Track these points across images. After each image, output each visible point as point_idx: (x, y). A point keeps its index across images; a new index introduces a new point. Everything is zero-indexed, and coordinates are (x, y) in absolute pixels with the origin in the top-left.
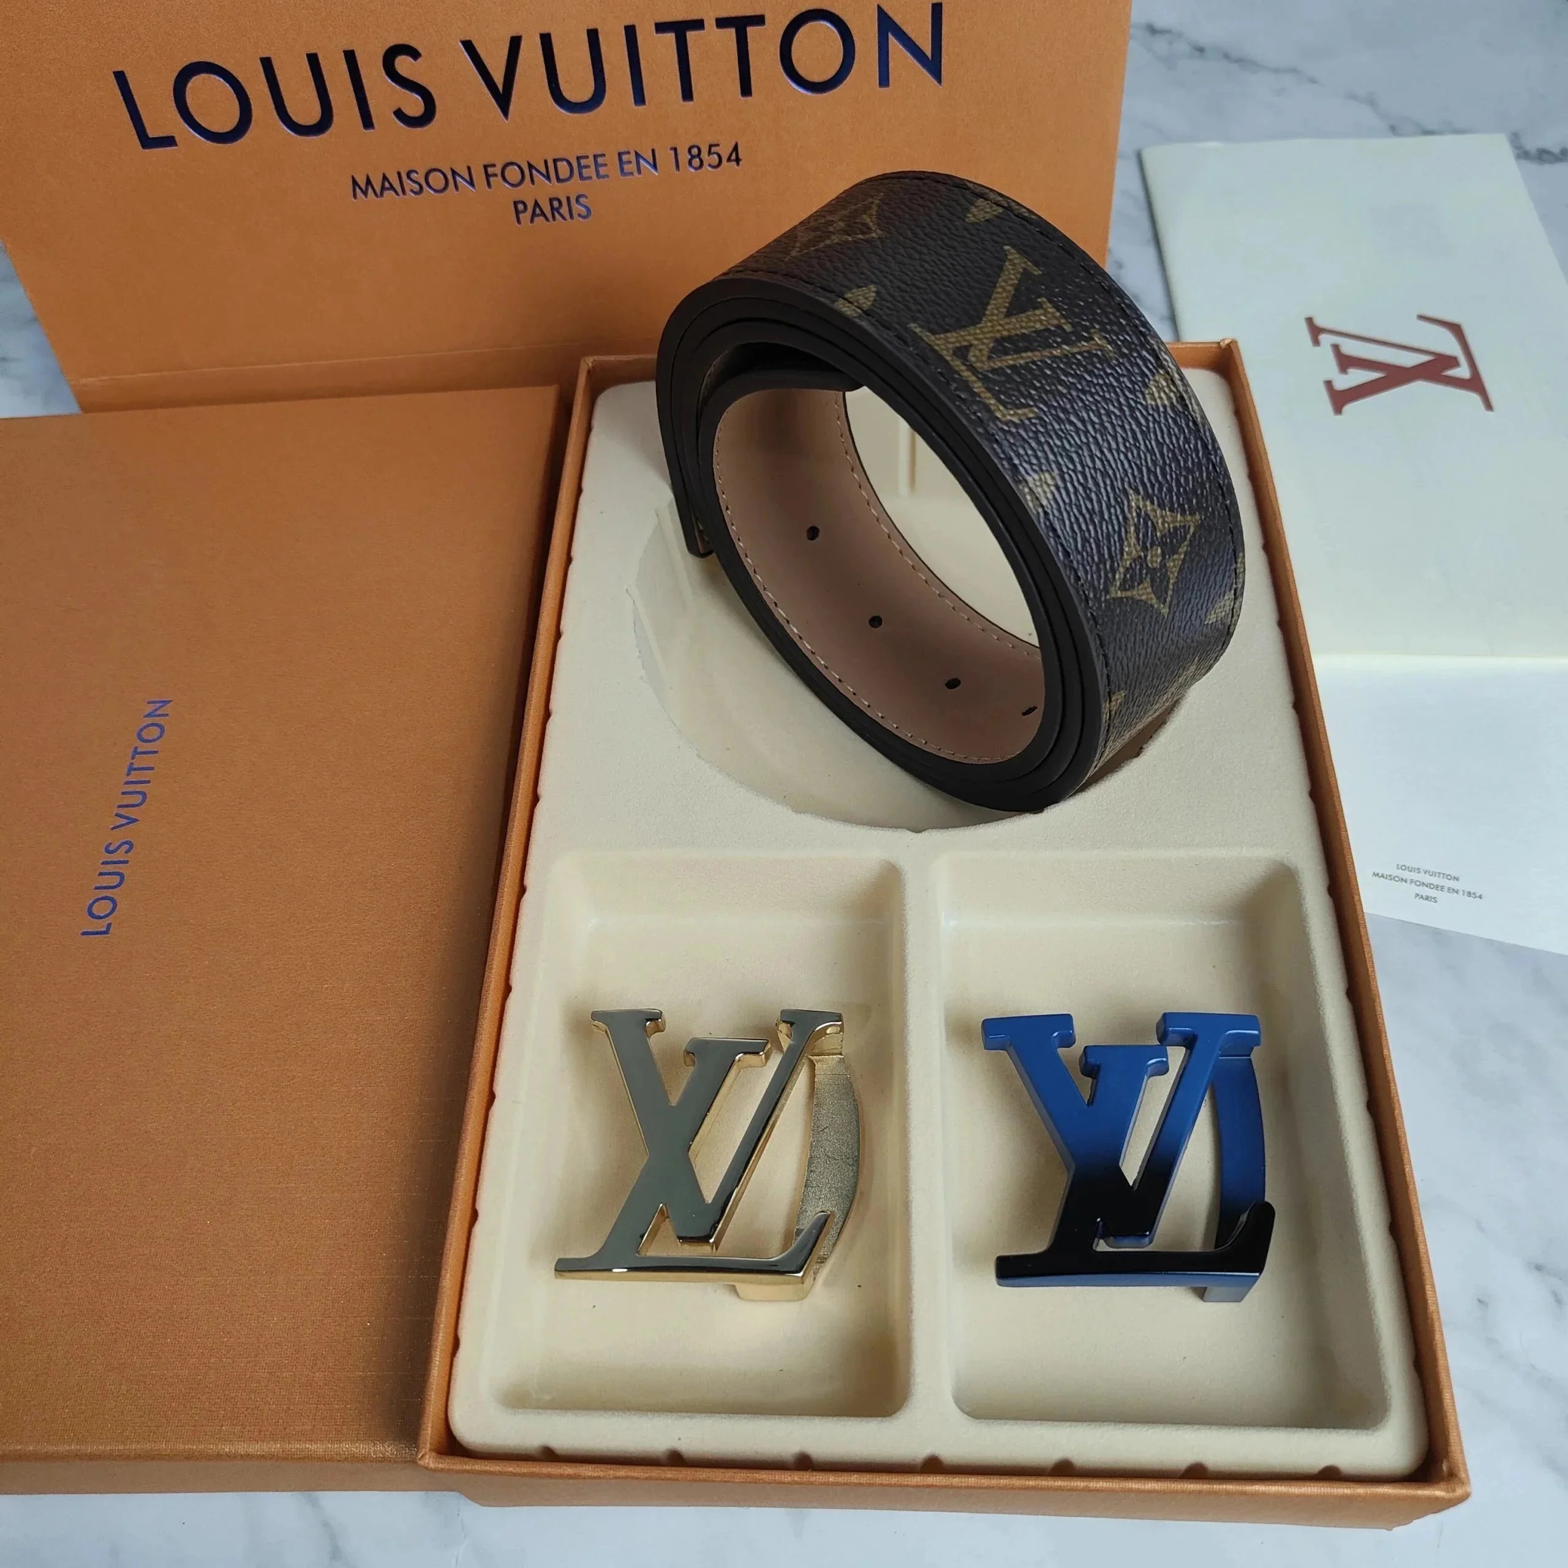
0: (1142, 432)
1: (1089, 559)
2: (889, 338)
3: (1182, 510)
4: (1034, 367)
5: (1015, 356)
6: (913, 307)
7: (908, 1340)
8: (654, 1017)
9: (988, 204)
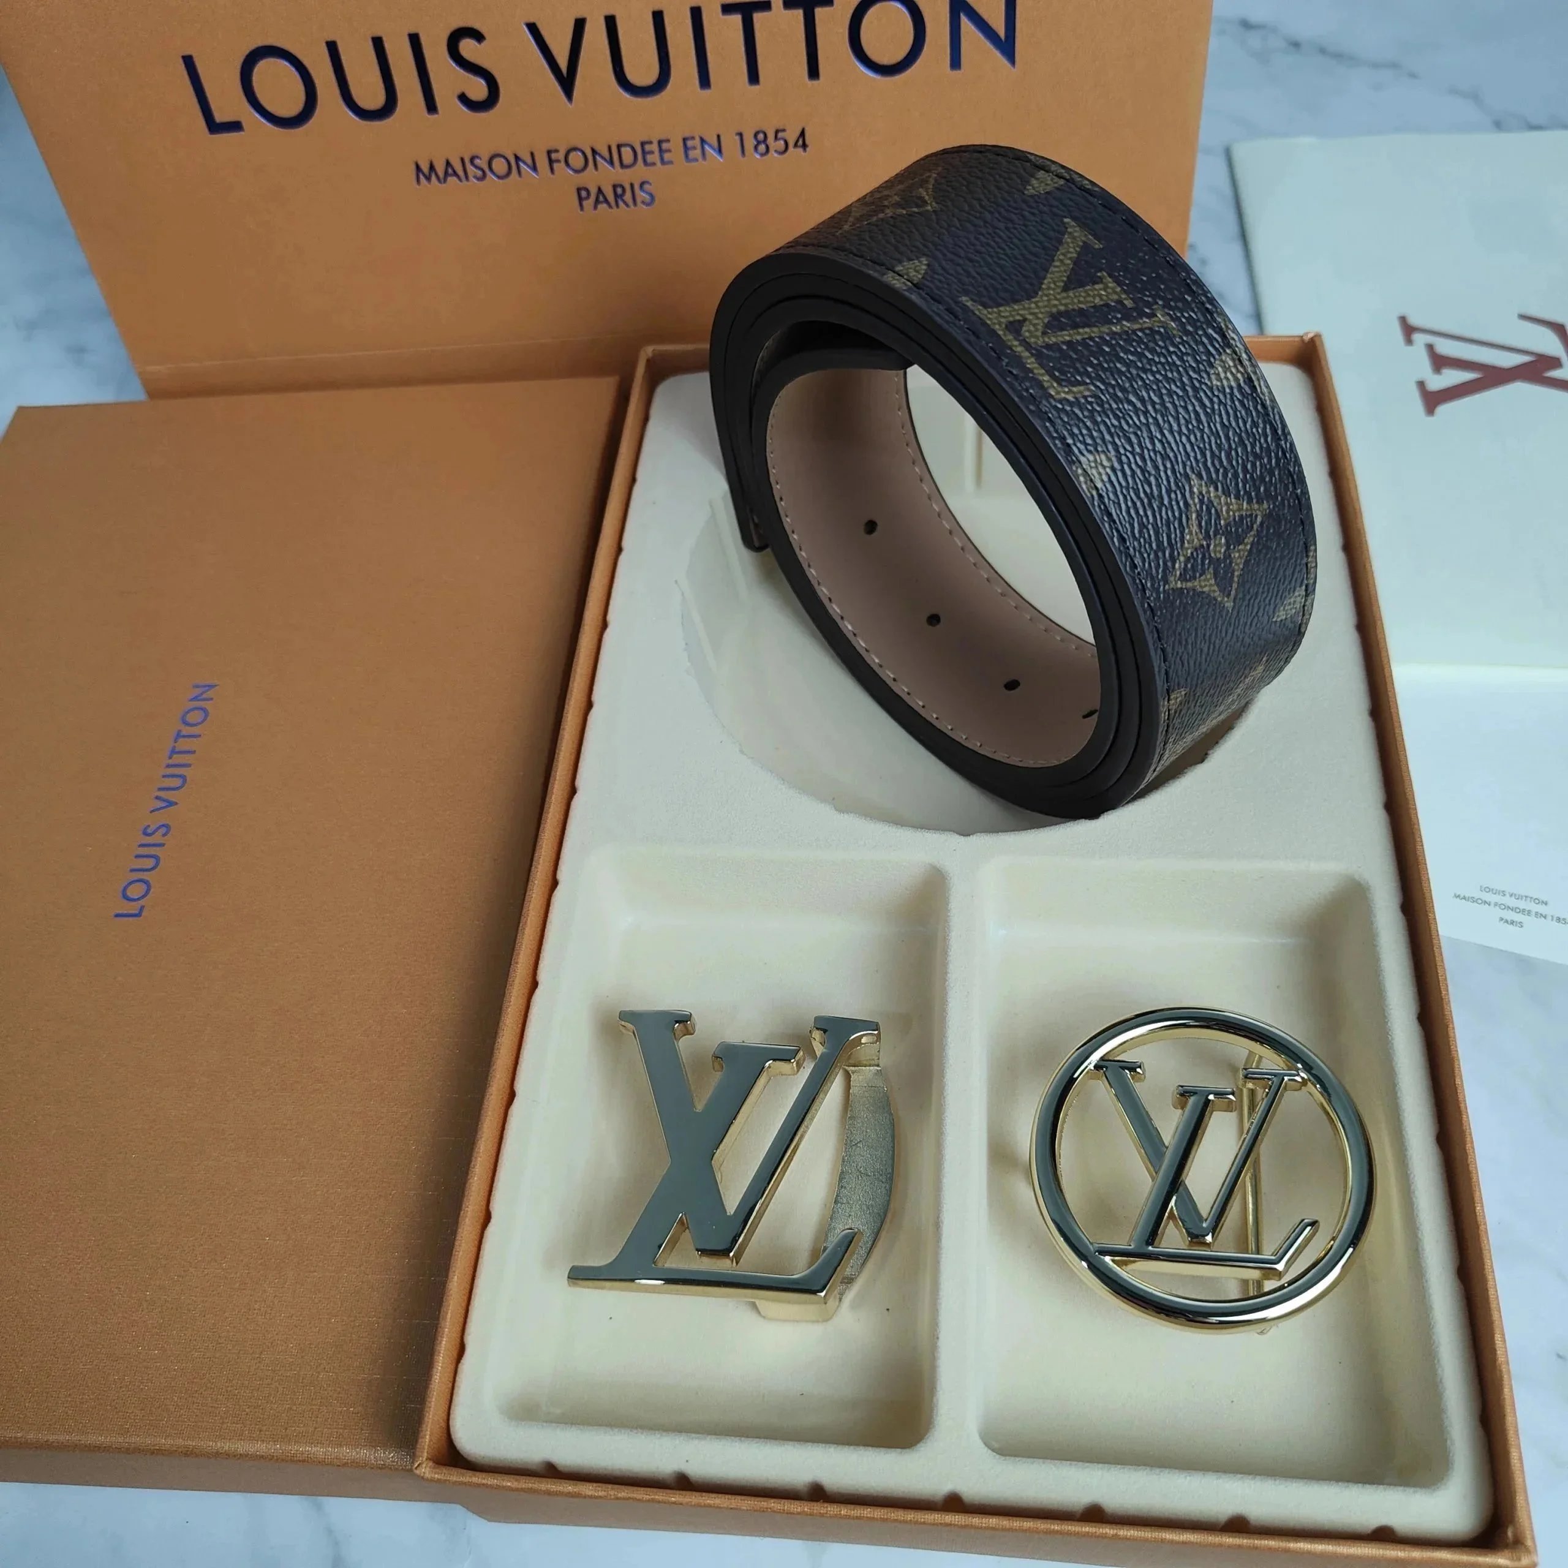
0: (1206, 413)
1: (1147, 546)
2: (939, 312)
3: (1248, 498)
4: (1091, 343)
5: (1071, 332)
6: (966, 280)
7: (933, 1368)
8: (684, 1020)
9: (1049, 176)
